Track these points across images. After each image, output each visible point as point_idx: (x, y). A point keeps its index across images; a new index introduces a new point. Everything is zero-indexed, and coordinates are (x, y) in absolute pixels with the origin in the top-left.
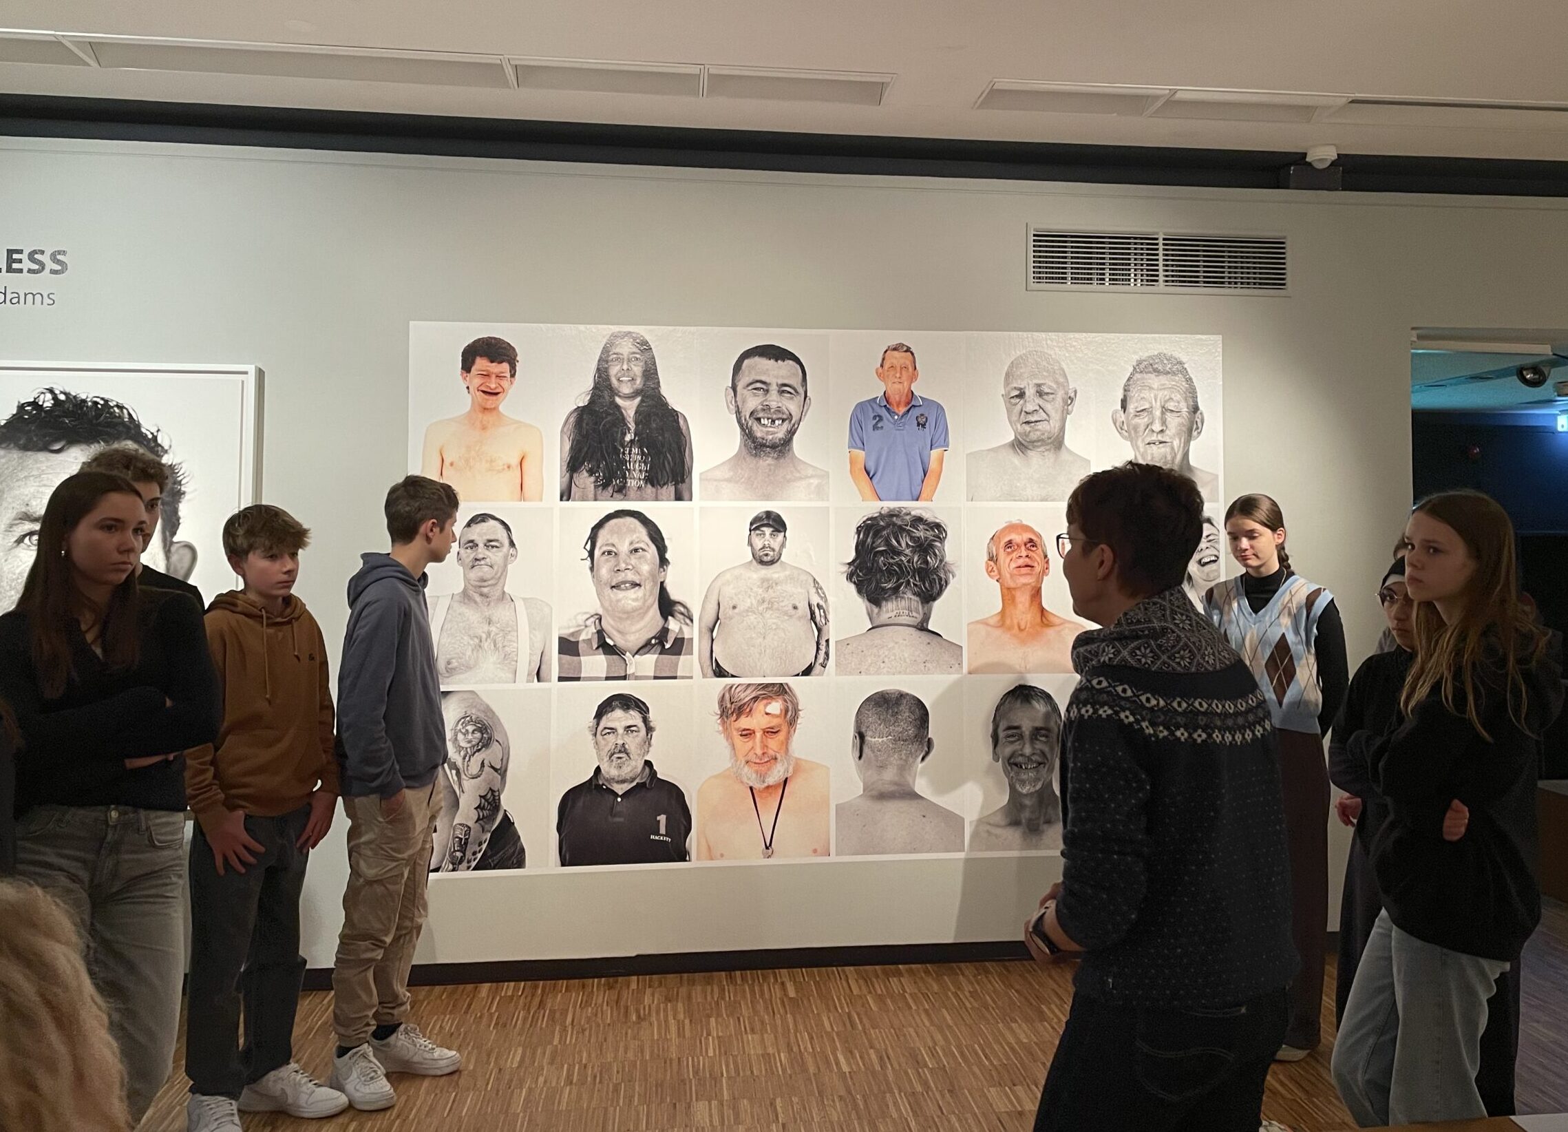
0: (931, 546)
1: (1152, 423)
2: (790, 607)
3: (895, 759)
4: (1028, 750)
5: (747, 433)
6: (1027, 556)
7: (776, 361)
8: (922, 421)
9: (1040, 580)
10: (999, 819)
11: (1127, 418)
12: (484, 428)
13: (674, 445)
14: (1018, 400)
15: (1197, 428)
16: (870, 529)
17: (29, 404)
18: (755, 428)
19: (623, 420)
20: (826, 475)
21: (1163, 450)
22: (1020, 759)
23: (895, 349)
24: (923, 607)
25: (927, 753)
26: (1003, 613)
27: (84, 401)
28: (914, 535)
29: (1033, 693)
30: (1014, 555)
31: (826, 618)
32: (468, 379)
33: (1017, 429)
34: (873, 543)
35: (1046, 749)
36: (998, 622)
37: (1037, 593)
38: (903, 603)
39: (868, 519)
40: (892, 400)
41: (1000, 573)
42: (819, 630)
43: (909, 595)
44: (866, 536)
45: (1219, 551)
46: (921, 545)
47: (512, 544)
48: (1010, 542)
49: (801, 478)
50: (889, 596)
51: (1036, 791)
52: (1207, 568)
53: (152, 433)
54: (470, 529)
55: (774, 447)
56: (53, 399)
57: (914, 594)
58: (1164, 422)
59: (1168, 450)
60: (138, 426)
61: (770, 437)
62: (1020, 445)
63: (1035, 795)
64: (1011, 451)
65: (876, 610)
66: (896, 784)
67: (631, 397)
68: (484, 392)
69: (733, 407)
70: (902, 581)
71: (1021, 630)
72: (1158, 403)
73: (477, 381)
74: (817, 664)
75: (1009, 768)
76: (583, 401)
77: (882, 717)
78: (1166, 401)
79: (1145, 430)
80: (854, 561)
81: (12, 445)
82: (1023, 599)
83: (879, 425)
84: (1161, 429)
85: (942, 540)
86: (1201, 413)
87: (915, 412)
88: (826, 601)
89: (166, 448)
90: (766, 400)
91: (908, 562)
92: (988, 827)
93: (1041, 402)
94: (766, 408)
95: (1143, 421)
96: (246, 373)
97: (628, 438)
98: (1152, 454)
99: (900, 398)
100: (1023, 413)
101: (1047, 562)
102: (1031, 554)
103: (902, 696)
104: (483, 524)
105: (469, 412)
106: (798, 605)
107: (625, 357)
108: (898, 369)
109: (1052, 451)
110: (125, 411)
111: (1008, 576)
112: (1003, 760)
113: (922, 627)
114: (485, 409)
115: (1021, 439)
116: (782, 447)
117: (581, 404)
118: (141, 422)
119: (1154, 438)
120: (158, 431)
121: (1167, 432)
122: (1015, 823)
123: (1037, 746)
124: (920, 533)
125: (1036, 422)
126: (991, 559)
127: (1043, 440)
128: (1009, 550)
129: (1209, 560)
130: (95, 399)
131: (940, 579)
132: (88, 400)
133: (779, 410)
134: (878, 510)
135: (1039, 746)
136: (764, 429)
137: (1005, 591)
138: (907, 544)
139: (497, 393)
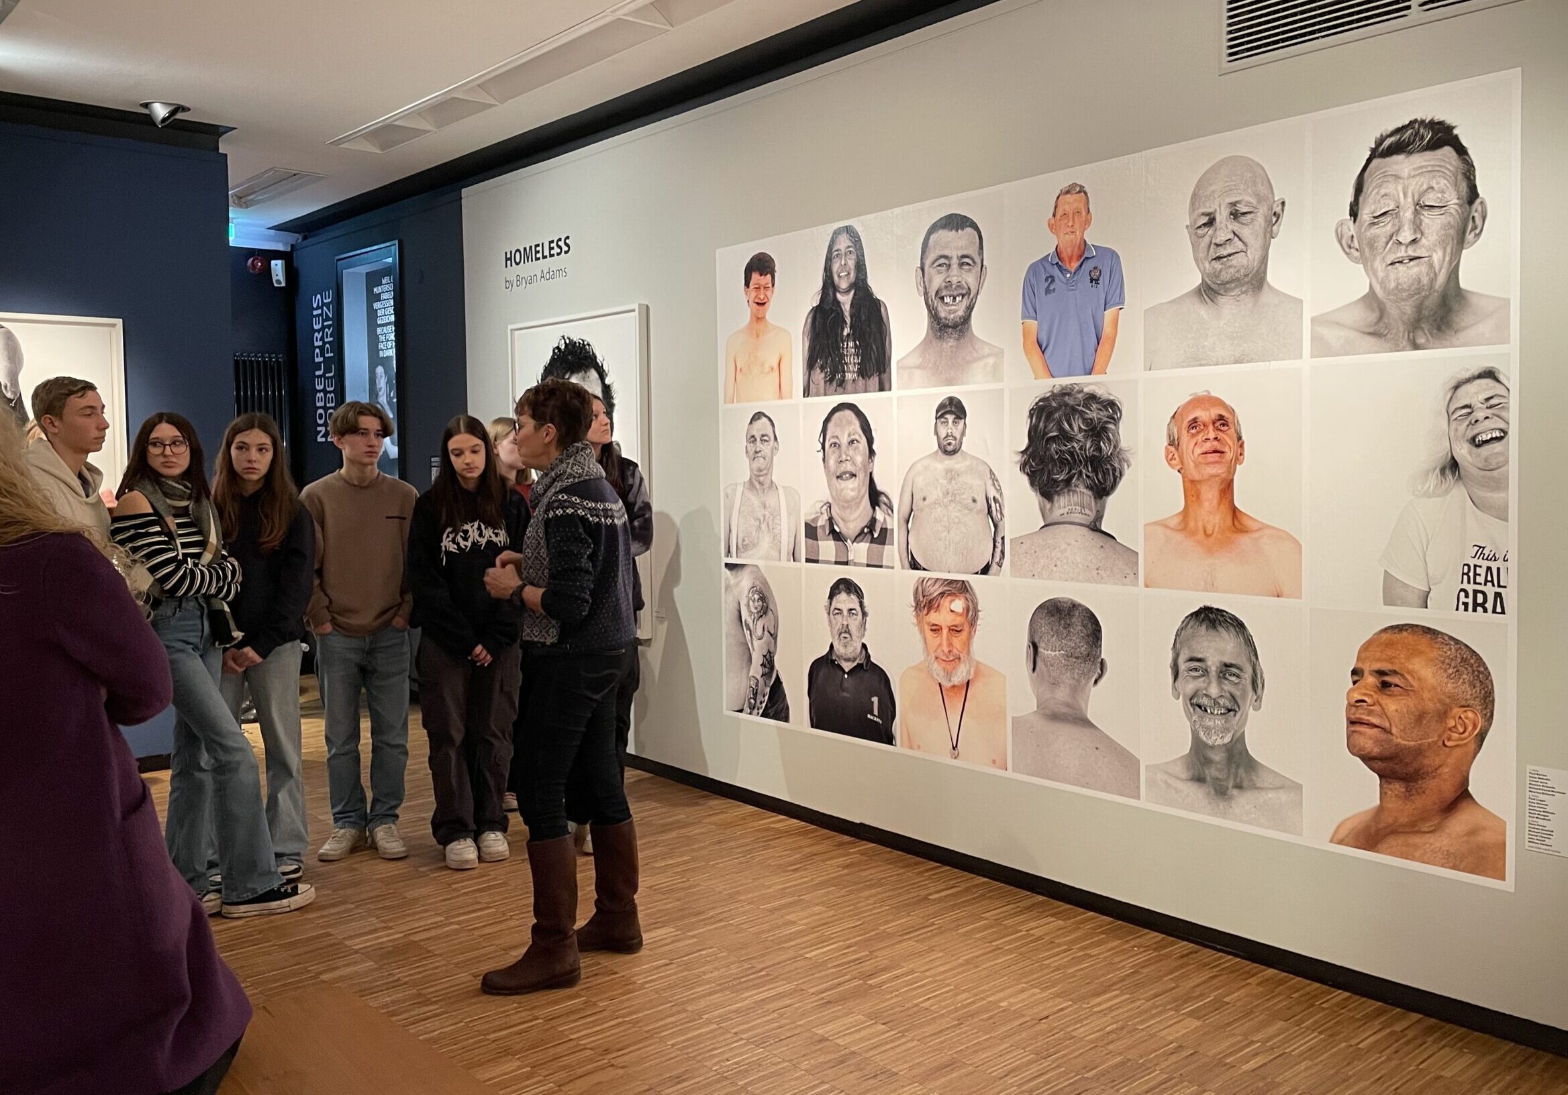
0: (1105, 429)
1: (1398, 231)
2: (970, 501)
3: (1067, 678)
4: (1214, 691)
5: (934, 315)
6: (1216, 438)
7: (957, 230)
8: (1095, 275)
9: (1231, 471)
10: (1180, 770)
11: (1359, 232)
12: (758, 336)
13: (878, 335)
14: (1206, 230)
15: (1475, 228)
16: (1043, 411)
17: (557, 348)
18: (939, 308)
19: (840, 313)
20: (999, 354)
21: (1416, 270)
22: (1204, 701)
23: (1068, 192)
24: (1096, 503)
25: (1100, 676)
26: (1185, 513)
27: (575, 343)
28: (1086, 416)
29: (1221, 619)
30: (1200, 437)
31: (1001, 513)
32: (748, 293)
33: (1205, 267)
34: (1045, 427)
35: (1237, 693)
36: (1180, 524)
37: (1227, 488)
38: (1075, 498)
39: (1040, 401)
40: (1064, 255)
41: (1182, 462)
42: (996, 526)
43: (1082, 488)
44: (1039, 419)
45: (1508, 423)
46: (1093, 429)
47: (776, 439)
48: (1195, 420)
49: (979, 359)
50: (1062, 489)
51: (1225, 745)
52: (1485, 450)
53: (602, 364)
54: (752, 427)
55: (955, 327)
56: (564, 343)
57: (1087, 487)
58: (1417, 226)
59: (1424, 269)
60: (596, 358)
61: (952, 316)
62: (1209, 291)
63: (1224, 749)
64: (1196, 300)
65: (1048, 506)
66: (1068, 705)
67: (847, 291)
68: (758, 303)
69: (921, 289)
70: (1073, 471)
71: (1207, 535)
72: (1410, 200)
73: (753, 294)
74: (994, 564)
75: (1191, 710)
76: (816, 303)
77: (1054, 629)
78: (1422, 194)
79: (1387, 243)
80: (1027, 449)
82: (1210, 495)
83: (1051, 288)
84: (1412, 238)
85: (1116, 421)
86: (1482, 203)
87: (1089, 266)
88: (1001, 494)
90: (948, 277)
91: (1081, 449)
92: (1166, 777)
93: (1235, 226)
94: (949, 285)
95: (1384, 230)
97: (846, 331)
98: (1398, 279)
99: (1073, 251)
100: (1212, 246)
101: (1242, 446)
102: (1221, 435)
103: (1075, 606)
104: (759, 423)
105: (749, 323)
106: (976, 498)
107: (843, 251)
108: (1071, 216)
109: (1250, 293)
110: (591, 348)
111: (1192, 464)
112: (1184, 696)
113: (1095, 527)
114: (758, 318)
115: (1209, 282)
116: (961, 326)
117: (815, 305)
118: (597, 354)
119: (1401, 253)
120: (603, 360)
121: (1424, 241)
122: (1199, 779)
123: (1225, 688)
124: (1093, 414)
125: (1230, 255)
126: (1171, 444)
127: (1238, 279)
128: (1194, 431)
129: (1489, 437)
131: (1114, 469)
132: (577, 341)
133: (959, 286)
134: (1050, 389)
135: (1227, 687)
136: (948, 308)
137: (1188, 484)
138: (1080, 428)
139: (764, 304)
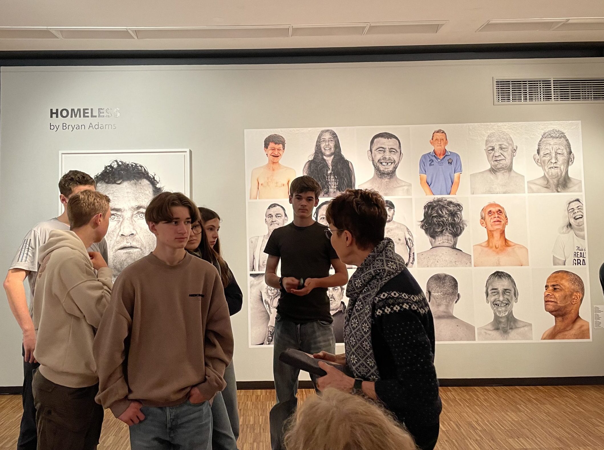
0: (456, 213)
1: (551, 159)
2: (397, 240)
3: (444, 302)
4: (501, 299)
5: (377, 169)
6: (498, 217)
7: (388, 139)
8: (450, 161)
9: (504, 227)
10: (490, 327)
11: (540, 157)
12: (273, 170)
13: (347, 175)
14: (491, 151)
15: (571, 161)
16: (430, 207)
17: (109, 166)
18: (380, 166)
19: (327, 165)
20: (410, 185)
21: (557, 170)
22: (498, 302)
23: (438, 132)
24: (454, 239)
25: (458, 300)
26: (488, 241)
27: (128, 165)
28: (448, 209)
29: (503, 275)
30: (492, 217)
31: (412, 244)
32: (267, 151)
33: (492, 164)
34: (431, 212)
35: (509, 298)
36: (487, 245)
37: (503, 233)
38: (445, 237)
39: (429, 203)
40: (437, 153)
41: (486, 224)
42: (410, 249)
43: (447, 234)
44: (428, 209)
45: (583, 213)
46: (452, 213)
47: (286, 215)
48: (490, 211)
49: (398, 187)
50: (439, 235)
51: (505, 316)
52: (578, 221)
53: (153, 176)
54: (270, 210)
55: (388, 174)
56: (117, 164)
57: (450, 233)
58: (556, 159)
59: (559, 170)
60: (148, 173)
61: (386, 170)
62: (493, 170)
63: (505, 317)
64: (489, 173)
65: (433, 240)
66: (445, 312)
67: (330, 156)
68: (273, 156)
69: (371, 159)
70: (444, 228)
71: (496, 248)
72: (554, 151)
73: (270, 152)
74: (410, 263)
75: (494, 306)
76: (311, 158)
77: (438, 285)
78: (557, 150)
79: (548, 162)
80: (423, 220)
81: (103, 182)
82: (497, 235)
83: (432, 164)
84: (555, 161)
85: (461, 211)
86: (573, 154)
87: (447, 158)
88: (412, 237)
89: (158, 181)
90: (384, 155)
91: (447, 220)
92: (485, 331)
93: (500, 151)
94: (385, 158)
95: (547, 158)
96: (186, 152)
97: (329, 172)
98: (552, 173)
99: (441, 153)
100: (494, 157)
101: (507, 219)
102: (500, 216)
103: (446, 276)
104: (274, 208)
105: (268, 164)
106: (401, 239)
107: (327, 140)
108: (439, 140)
109: (507, 172)
110: (143, 168)
111: (490, 225)
112: (491, 302)
113: (454, 247)
114: (274, 162)
115: (493, 168)
116: (391, 174)
117: (310, 159)
118: (149, 172)
119: (552, 165)
120: (155, 175)
121: (558, 163)
122: (497, 329)
123: (505, 297)
124: (451, 208)
125: (500, 160)
126: (482, 218)
127: (503, 168)
128: (490, 214)
129: (579, 217)
130: (132, 164)
131: (461, 227)
132: (130, 164)
133: (390, 159)
134: (433, 199)
135: (506, 297)
136: (384, 167)
137: (489, 232)
138: (446, 213)
139: (278, 156)
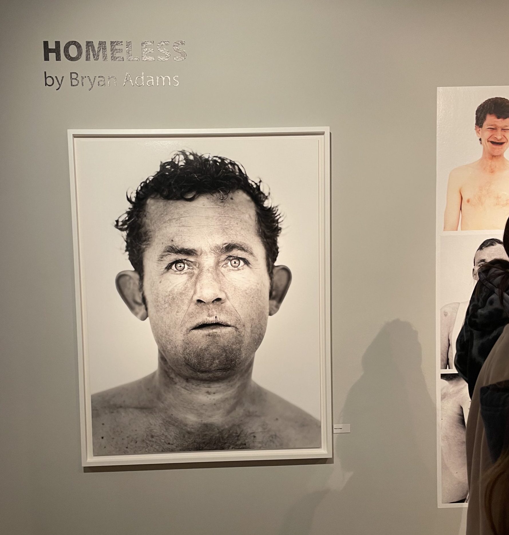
12: (492, 172)
17: (168, 163)
27: (207, 160)
32: (480, 132)
53: (256, 184)
54: (482, 251)
56: (185, 159)
60: (246, 178)
68: (493, 143)
73: (487, 134)
81: (158, 196)
89: (266, 194)
96: (322, 134)
104: (492, 247)
105: (481, 160)
110: (236, 167)
114: (493, 156)
118: (248, 175)
120: (260, 182)
130: (215, 158)
132: (210, 159)
139: (502, 144)
